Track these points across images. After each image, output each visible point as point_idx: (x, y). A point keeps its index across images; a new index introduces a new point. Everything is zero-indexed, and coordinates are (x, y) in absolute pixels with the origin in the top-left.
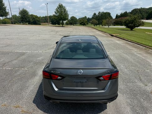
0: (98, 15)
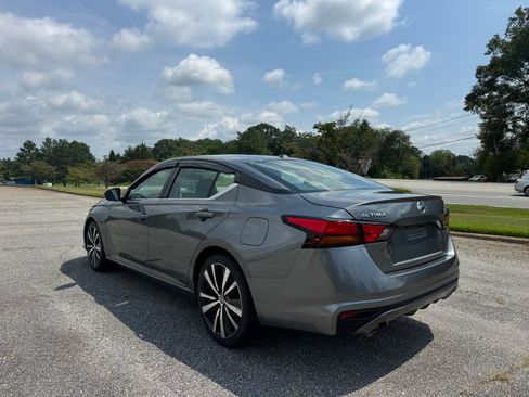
0: (43, 149)
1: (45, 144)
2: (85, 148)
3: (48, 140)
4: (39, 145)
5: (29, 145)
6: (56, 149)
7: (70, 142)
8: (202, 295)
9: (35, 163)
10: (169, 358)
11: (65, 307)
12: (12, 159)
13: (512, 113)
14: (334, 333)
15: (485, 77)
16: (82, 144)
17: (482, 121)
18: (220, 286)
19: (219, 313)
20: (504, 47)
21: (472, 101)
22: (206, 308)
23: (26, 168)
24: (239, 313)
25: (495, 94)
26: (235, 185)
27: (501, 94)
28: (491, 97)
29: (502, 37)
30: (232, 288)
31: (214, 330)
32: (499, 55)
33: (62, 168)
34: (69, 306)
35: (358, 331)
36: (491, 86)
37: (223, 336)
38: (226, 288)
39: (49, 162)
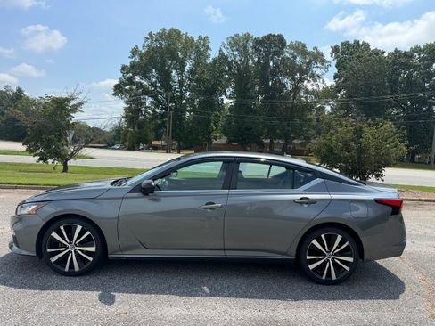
8: (310, 257)
13: (145, 103)
15: (127, 73)
17: (125, 106)
18: (330, 247)
19: (329, 265)
20: (141, 56)
21: (118, 89)
22: (314, 265)
24: (352, 259)
25: (134, 87)
27: (138, 89)
28: (131, 89)
29: (140, 48)
30: (344, 246)
32: (137, 61)
36: (131, 81)
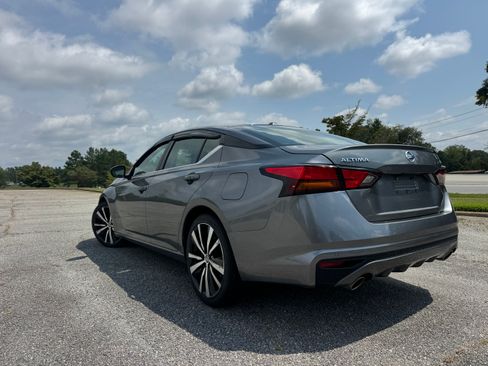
0: (87, 158)
1: (89, 153)
2: (122, 156)
3: (91, 149)
4: (84, 154)
5: (75, 154)
6: (97, 157)
7: (110, 150)
8: (190, 256)
9: (79, 169)
10: (153, 314)
11: (71, 274)
12: (63, 168)
14: (312, 283)
16: (121, 152)
18: (205, 245)
19: (205, 272)
21: (484, 95)
22: (193, 269)
23: (72, 173)
24: (221, 271)
26: (220, 147)
30: (215, 246)
31: (200, 290)
33: (104, 174)
34: (75, 273)
35: (340, 283)
37: (208, 294)
38: (210, 247)
39: (92, 168)
